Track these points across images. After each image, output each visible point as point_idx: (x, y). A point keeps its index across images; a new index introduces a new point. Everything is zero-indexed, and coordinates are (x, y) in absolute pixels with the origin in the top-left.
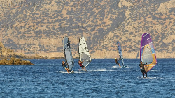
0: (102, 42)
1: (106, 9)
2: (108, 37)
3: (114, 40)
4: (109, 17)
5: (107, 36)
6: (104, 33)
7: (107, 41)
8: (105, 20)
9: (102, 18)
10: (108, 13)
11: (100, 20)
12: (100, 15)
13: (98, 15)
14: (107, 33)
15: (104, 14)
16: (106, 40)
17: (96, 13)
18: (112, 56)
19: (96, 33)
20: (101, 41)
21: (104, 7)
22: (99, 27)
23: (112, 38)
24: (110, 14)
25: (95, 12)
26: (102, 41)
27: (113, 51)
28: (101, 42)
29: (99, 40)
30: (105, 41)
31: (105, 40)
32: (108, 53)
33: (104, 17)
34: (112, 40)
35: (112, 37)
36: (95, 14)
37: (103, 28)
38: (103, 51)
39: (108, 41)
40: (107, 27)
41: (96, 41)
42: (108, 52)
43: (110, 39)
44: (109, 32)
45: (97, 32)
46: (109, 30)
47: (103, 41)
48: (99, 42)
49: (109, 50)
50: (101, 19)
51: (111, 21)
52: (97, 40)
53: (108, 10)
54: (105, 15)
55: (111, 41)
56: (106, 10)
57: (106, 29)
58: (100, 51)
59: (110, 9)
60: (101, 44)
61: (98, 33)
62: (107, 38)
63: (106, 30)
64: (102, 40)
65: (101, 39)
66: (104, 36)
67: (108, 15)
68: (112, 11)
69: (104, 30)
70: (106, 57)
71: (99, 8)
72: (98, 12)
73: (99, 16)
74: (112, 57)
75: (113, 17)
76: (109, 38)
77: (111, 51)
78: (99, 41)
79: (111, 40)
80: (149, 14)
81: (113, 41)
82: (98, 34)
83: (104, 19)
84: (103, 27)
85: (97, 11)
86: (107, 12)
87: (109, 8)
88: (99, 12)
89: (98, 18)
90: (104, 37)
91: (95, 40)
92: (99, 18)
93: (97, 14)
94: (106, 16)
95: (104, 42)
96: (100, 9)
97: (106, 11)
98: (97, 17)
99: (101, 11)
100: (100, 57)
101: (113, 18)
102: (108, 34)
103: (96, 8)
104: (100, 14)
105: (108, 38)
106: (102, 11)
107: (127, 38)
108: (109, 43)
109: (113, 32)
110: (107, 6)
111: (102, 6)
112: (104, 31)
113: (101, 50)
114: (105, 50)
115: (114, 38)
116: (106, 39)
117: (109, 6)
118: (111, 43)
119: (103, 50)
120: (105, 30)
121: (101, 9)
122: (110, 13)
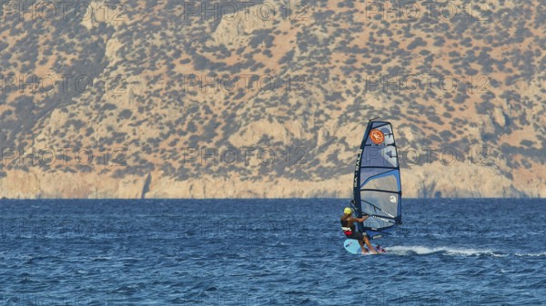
0: (30, 142)
1: (42, 32)
2: (47, 127)
3: (66, 138)
4: (52, 59)
5: (45, 122)
6: (35, 112)
7: (44, 140)
8: (38, 71)
9: (27, 63)
10: (47, 46)
11: (22, 71)
12: (21, 54)
13: (14, 55)
14: (46, 113)
15: (35, 49)
16: (40, 137)
17: (10, 46)
18: (61, 189)
19: (9, 112)
20: (23, 141)
21: (34, 27)
22: (18, 94)
23: (62, 131)
24: (55, 52)
25: (7, 45)
26: (29, 138)
27: (65, 171)
28: (26, 144)
29: (18, 136)
30: (39, 141)
31: (38, 135)
32: (49, 181)
33: (34, 59)
34: (63, 135)
35: (63, 127)
36: (7, 50)
37: (33, 97)
38: (31, 174)
39: (47, 141)
40: (44, 94)
41: (8, 138)
42: (48, 175)
43: (56, 133)
44: (52, 109)
45: (13, 109)
46: (52, 104)
47: (33, 138)
48: (17, 144)
49: (53, 168)
50: (24, 65)
51: (58, 72)
52: (13, 137)
53: (50, 37)
54: (37, 55)
55: (58, 139)
56: (41, 36)
57: (41, 99)
58: (21, 174)
59: (56, 34)
60: (25, 148)
61: (16, 112)
62: (44, 130)
63: (43, 102)
64: (27, 136)
65: (23, 134)
66: (36, 122)
67: (48, 53)
68: (63, 41)
69: (35, 101)
70: (42, 191)
71: (18, 32)
72: (14, 42)
73: (19, 59)
74: (63, 191)
75: (65, 59)
76: (52, 131)
77: (59, 172)
78: (20, 139)
79: (56, 137)
80: (184, 52)
81: (64, 141)
82: (13, 117)
83: (34, 67)
84: (31, 95)
85: (11, 41)
86: (44, 44)
87: (53, 29)
88: (19, 43)
89: (15, 65)
90: (37, 125)
91: (6, 137)
92: (19, 63)
93: (13, 50)
94: (41, 57)
95: (33, 143)
96: (23, 32)
97: (41, 40)
98: (11, 61)
99: (24, 40)
100: (23, 192)
101: (65, 65)
102: (49, 116)
103: (8, 31)
104: (22, 51)
105: (50, 130)
106: (28, 40)
107: (110, 128)
108: (51, 147)
109: (66, 111)
110: (46, 25)
111: (28, 26)
112: (34, 108)
113: (25, 169)
114: (37, 170)
115: (67, 131)
116: (40, 132)
117: (52, 24)
118: (57, 145)
119: (31, 168)
120: (39, 102)
121: (26, 34)
122: (55, 47)
